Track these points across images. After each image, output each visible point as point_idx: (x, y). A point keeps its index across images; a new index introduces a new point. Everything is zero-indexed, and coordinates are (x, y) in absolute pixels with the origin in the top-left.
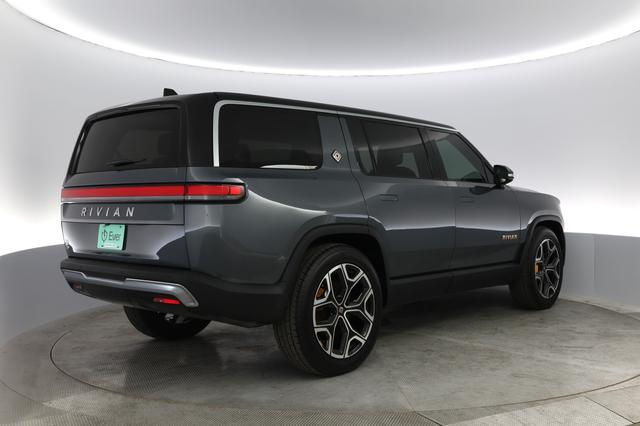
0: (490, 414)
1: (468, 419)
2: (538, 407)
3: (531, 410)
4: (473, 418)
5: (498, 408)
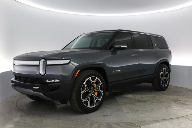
0: (155, 123)
1: (148, 125)
2: (170, 121)
3: (168, 122)
4: (149, 124)
5: (157, 121)
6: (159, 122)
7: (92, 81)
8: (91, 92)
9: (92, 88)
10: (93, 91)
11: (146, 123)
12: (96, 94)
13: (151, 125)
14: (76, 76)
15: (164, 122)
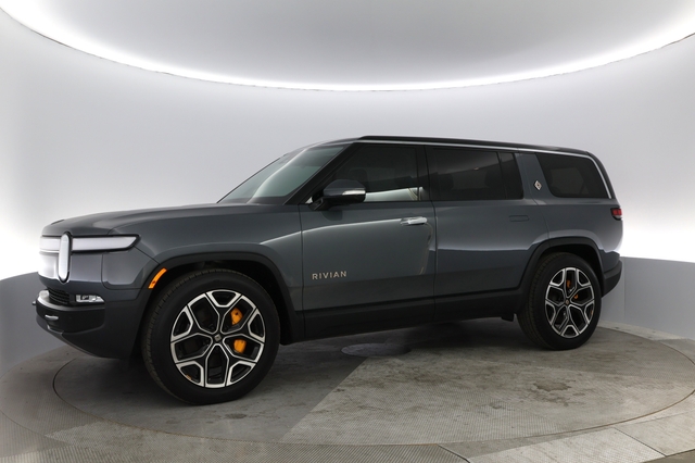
6: (528, 443)
7: (217, 305)
8: (217, 340)
9: (220, 326)
10: (223, 336)
11: (485, 448)
12: (240, 346)
13: (503, 454)
14: (152, 286)
15: (545, 445)
